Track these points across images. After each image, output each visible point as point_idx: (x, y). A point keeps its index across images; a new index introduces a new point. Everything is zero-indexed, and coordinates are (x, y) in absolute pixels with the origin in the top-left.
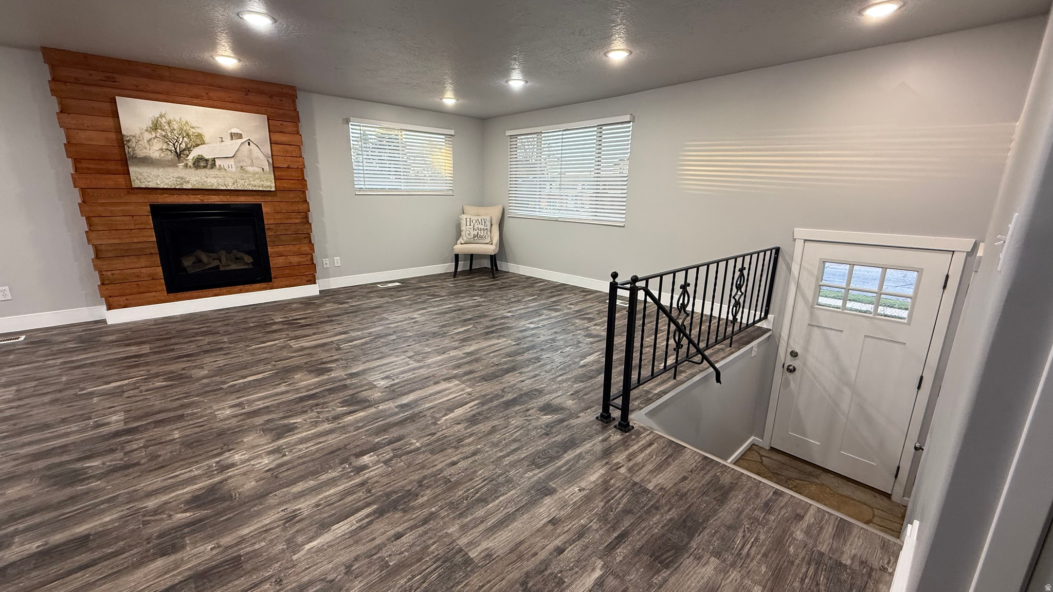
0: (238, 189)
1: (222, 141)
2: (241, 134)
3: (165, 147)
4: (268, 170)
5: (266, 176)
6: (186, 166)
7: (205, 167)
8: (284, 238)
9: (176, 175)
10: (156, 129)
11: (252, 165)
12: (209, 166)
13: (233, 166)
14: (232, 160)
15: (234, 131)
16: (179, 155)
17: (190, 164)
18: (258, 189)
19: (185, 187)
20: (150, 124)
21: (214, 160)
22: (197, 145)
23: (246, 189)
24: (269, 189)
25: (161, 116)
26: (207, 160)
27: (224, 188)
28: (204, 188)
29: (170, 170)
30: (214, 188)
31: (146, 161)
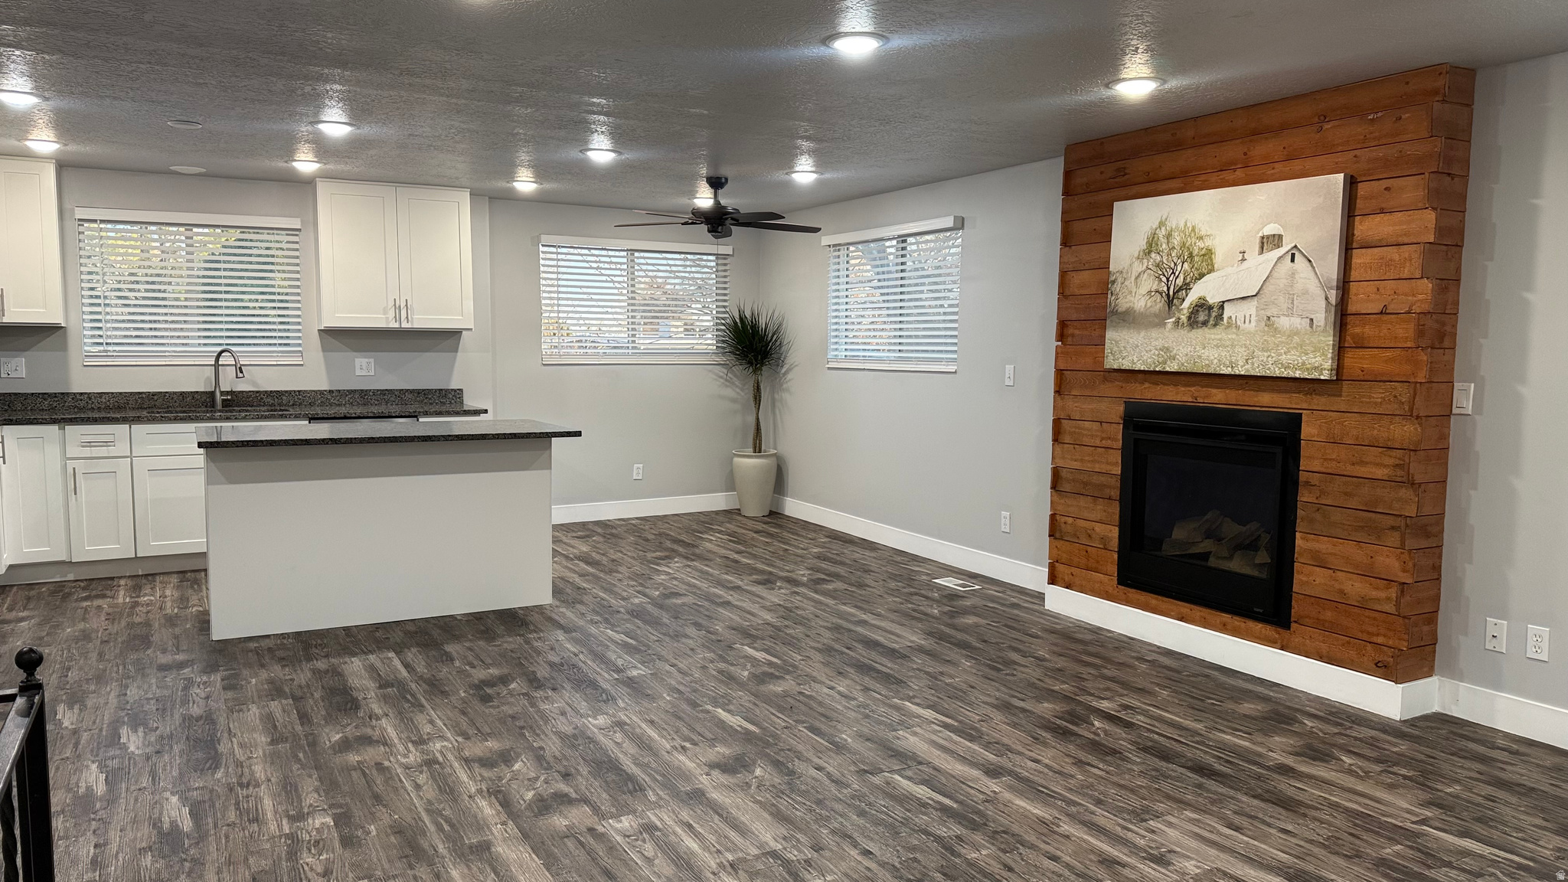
0: (1253, 373)
1: (1243, 260)
2: (1280, 237)
3: (1155, 287)
4: (1322, 323)
5: (1315, 339)
6: (1177, 323)
7: (1205, 323)
8: (1337, 516)
9: (1159, 343)
10: (1150, 252)
11: (1290, 312)
12: (1212, 322)
13: (1253, 318)
14: (1254, 302)
15: (1269, 230)
16: (1170, 302)
17: (1184, 318)
18: (1291, 374)
19: (1168, 369)
20: (1142, 244)
21: (1222, 306)
22: (1202, 276)
23: (1268, 373)
24: (1315, 375)
25: (1162, 224)
26: (1210, 308)
27: (1227, 371)
28: (1195, 370)
29: (1154, 333)
30: (1211, 371)
31: (1129, 319)
